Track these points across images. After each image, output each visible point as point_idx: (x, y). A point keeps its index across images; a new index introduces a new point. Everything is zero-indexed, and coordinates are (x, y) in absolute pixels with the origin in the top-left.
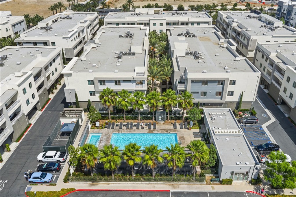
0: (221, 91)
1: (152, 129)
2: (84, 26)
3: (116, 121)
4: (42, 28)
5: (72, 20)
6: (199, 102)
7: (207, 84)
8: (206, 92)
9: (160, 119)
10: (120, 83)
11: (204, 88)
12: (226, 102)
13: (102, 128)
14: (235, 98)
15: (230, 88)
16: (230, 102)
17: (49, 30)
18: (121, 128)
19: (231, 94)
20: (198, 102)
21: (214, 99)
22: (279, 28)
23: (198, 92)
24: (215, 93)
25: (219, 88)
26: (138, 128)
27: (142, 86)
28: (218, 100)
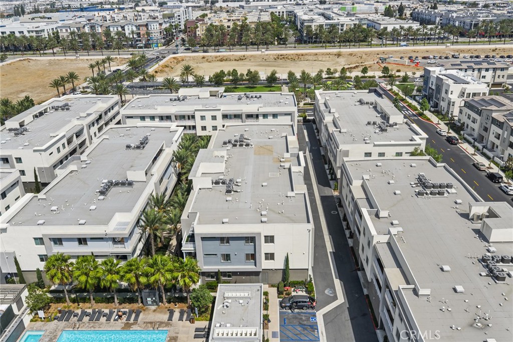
0: (253, 253)
1: (132, 321)
2: (83, 125)
3: (79, 305)
4: (10, 130)
5: (71, 112)
6: (219, 271)
7: (228, 242)
8: (229, 254)
9: (150, 303)
10: (86, 241)
11: (225, 249)
12: (263, 269)
13: (50, 320)
14: (278, 264)
15: (265, 248)
16: (272, 269)
17: (21, 134)
18: (80, 320)
19: (270, 256)
20: (217, 271)
21: (245, 265)
22: (397, 127)
23: (216, 255)
24: (244, 257)
25: (249, 248)
26: (108, 319)
27: (123, 246)
28: (250, 267)
